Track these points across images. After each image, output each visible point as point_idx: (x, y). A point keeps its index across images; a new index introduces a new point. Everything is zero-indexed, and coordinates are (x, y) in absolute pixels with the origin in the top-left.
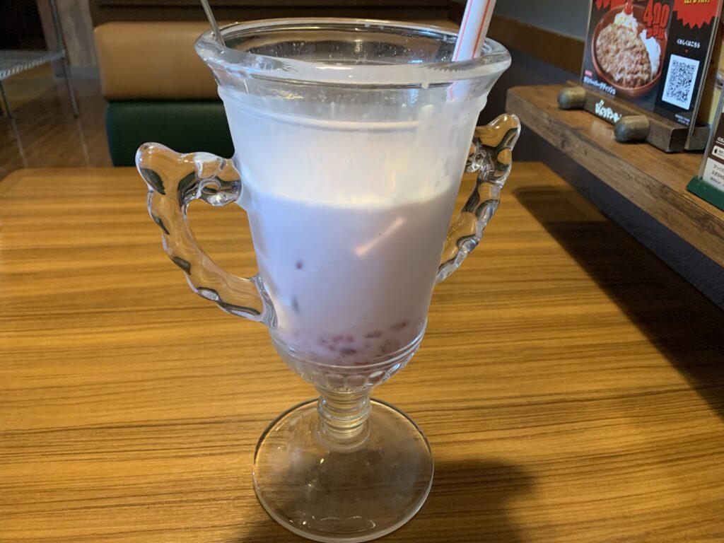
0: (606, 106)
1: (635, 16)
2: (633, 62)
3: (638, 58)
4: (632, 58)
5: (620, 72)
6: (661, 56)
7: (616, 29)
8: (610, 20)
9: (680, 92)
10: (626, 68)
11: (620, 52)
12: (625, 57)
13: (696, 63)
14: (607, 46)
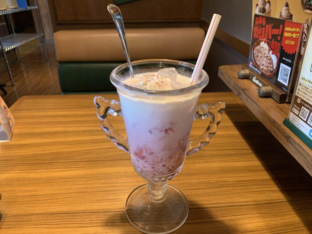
0: (257, 79)
1: (268, 44)
2: (267, 62)
3: (269, 61)
4: (267, 61)
5: (262, 66)
6: (277, 63)
7: (260, 48)
8: (259, 44)
9: (284, 79)
10: (265, 64)
11: (262, 58)
12: (264, 60)
13: (290, 68)
14: (258, 54)
